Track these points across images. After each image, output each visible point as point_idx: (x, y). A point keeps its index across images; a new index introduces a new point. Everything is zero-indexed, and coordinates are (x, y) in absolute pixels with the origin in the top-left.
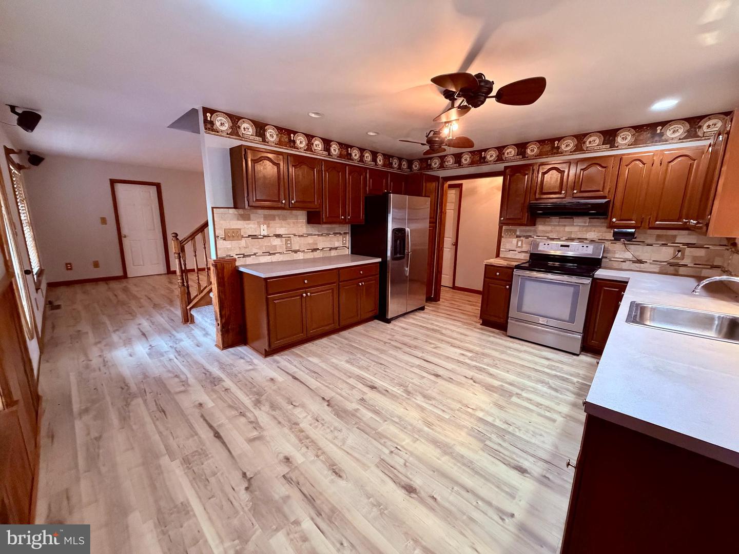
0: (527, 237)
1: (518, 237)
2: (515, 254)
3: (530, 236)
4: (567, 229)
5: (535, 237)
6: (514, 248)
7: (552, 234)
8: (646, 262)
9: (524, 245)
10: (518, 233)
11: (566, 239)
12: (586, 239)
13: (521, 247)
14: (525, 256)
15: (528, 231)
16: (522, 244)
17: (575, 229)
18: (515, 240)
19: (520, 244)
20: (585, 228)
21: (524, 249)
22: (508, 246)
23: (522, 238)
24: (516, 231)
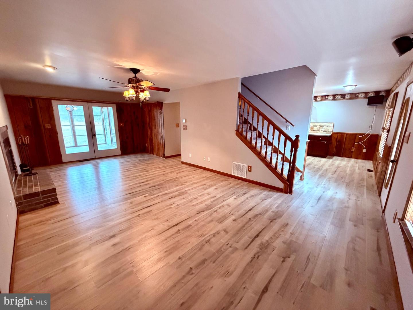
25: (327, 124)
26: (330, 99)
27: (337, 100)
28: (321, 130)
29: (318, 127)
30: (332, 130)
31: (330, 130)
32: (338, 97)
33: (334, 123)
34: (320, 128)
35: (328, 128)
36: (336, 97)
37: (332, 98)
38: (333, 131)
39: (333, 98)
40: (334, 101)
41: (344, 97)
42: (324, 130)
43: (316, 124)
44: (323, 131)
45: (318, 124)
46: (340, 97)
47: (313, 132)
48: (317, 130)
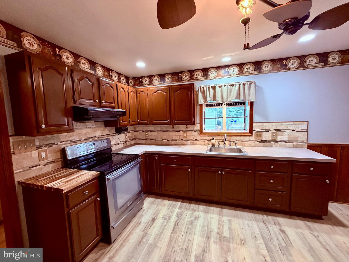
0: (50, 145)
1: (38, 148)
2: (41, 169)
3: (54, 144)
4: (84, 131)
5: (59, 144)
6: (35, 163)
7: (74, 137)
8: (119, 143)
9: (49, 155)
10: (37, 144)
11: (85, 140)
12: (96, 137)
13: (47, 158)
14: (53, 167)
15: (50, 139)
16: (46, 155)
17: (88, 131)
18: (35, 154)
19: (43, 155)
20: (93, 129)
21: (50, 159)
22: (27, 163)
23: (44, 149)
24: (34, 141)
25: (292, 126)
26: (294, 66)
27: (308, 67)
28: (279, 138)
29: (273, 133)
30: (305, 139)
31: (300, 140)
32: (313, 61)
33: (308, 122)
34: (276, 135)
35: (296, 134)
36: (305, 62)
37: (296, 63)
38: (307, 142)
39: (300, 64)
40: (302, 72)
41: (327, 60)
42: (286, 139)
43: (267, 126)
44: (285, 142)
45: (273, 126)
46: (315, 61)
47: (262, 144)
48: (270, 139)
